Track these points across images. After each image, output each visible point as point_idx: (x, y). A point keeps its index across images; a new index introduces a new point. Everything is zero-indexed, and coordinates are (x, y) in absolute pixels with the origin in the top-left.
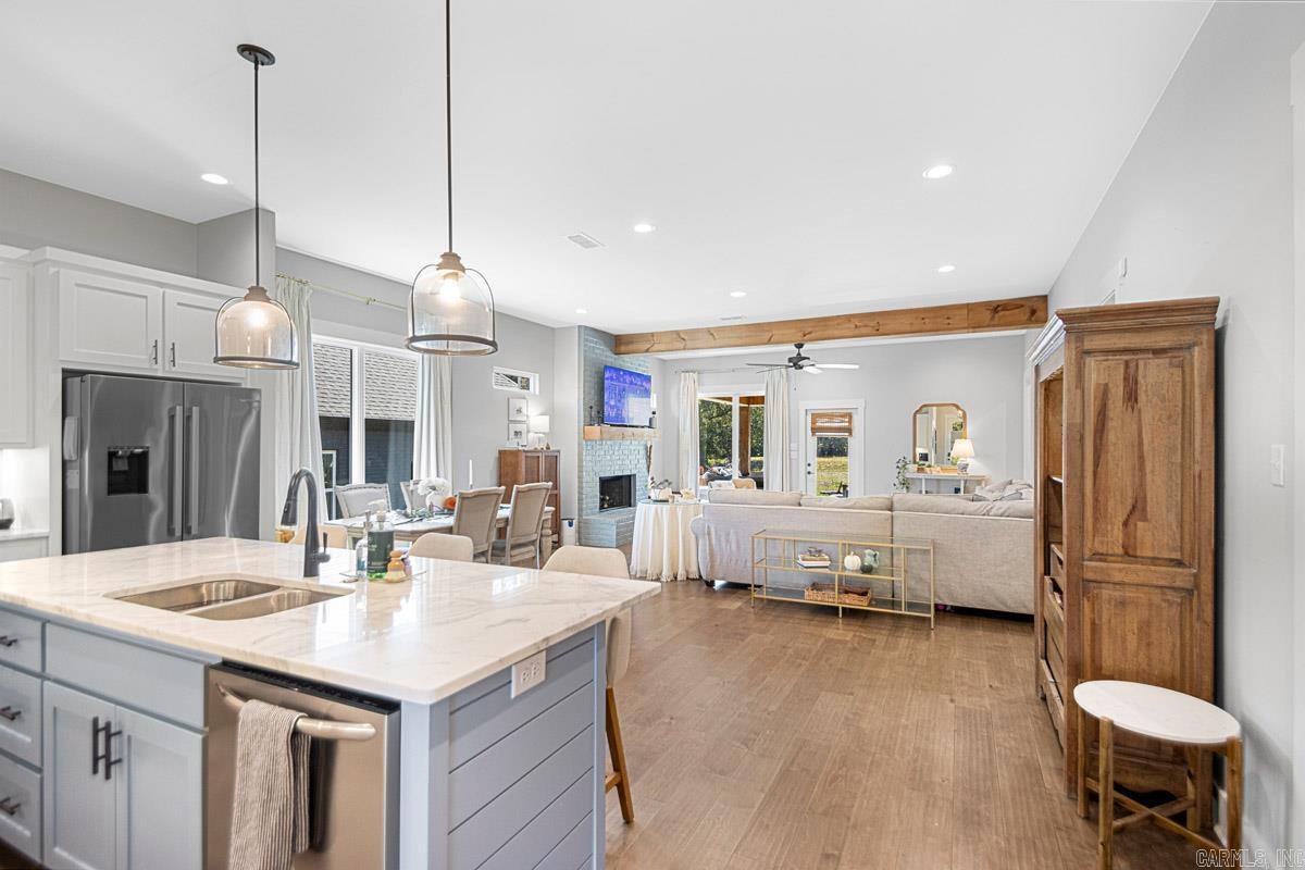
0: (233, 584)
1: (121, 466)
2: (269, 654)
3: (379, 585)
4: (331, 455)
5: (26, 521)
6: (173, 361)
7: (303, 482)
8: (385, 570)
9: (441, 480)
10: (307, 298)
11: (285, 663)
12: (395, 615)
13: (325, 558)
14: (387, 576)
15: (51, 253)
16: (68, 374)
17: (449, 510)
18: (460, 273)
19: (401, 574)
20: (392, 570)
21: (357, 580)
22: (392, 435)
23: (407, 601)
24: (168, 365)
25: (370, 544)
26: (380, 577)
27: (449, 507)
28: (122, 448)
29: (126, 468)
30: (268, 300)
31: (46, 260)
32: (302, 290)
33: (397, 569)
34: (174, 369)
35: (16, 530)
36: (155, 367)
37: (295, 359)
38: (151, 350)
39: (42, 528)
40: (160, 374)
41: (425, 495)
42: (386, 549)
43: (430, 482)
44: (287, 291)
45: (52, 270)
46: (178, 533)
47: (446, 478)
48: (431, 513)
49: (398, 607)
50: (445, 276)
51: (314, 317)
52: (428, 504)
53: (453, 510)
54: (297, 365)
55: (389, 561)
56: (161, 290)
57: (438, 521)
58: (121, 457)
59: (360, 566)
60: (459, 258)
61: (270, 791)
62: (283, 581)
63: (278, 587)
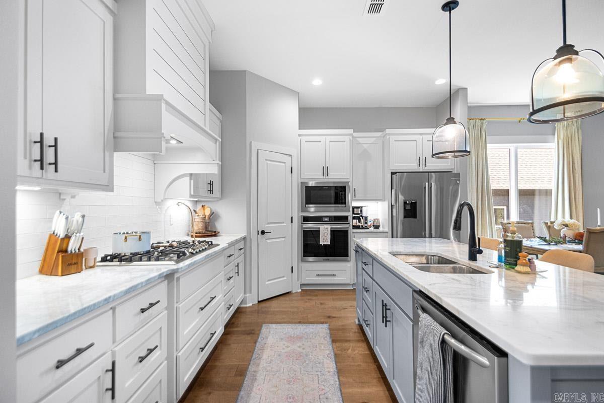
0: (437, 258)
1: (408, 207)
2: (434, 291)
3: (511, 273)
4: (504, 209)
5: (383, 227)
6: (426, 165)
7: (466, 208)
8: (516, 265)
9: (573, 221)
10: (484, 126)
11: (440, 299)
12: (525, 295)
13: (480, 252)
14: (518, 268)
15: (388, 131)
16: (393, 173)
17: (579, 240)
18: (574, 57)
19: (527, 269)
20: (521, 265)
21: (497, 267)
22: (537, 198)
23: (533, 288)
24: (424, 166)
25: (505, 246)
26: (513, 268)
27: (578, 238)
28: (408, 200)
29: (410, 208)
30: (455, 123)
31: (387, 134)
32: (482, 123)
33: (524, 265)
34: (426, 168)
35: (381, 229)
36: (419, 168)
37: (468, 149)
38: (418, 161)
39: (386, 229)
40: (421, 171)
41: (560, 230)
42: (516, 251)
43: (564, 221)
44: (474, 126)
45: (388, 137)
46: (427, 235)
47: (578, 220)
48: (564, 240)
49: (527, 291)
50: (560, 62)
51: (488, 135)
52: (562, 235)
53: (582, 241)
54: (469, 152)
55: (519, 259)
56: (421, 137)
57: (569, 246)
58: (408, 204)
59: (500, 259)
60: (573, 46)
61: (432, 368)
62: (458, 260)
63: (456, 263)
